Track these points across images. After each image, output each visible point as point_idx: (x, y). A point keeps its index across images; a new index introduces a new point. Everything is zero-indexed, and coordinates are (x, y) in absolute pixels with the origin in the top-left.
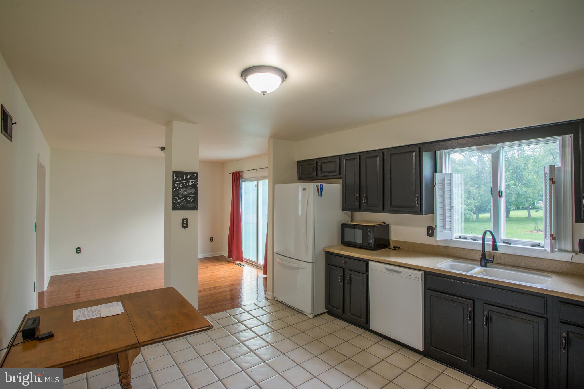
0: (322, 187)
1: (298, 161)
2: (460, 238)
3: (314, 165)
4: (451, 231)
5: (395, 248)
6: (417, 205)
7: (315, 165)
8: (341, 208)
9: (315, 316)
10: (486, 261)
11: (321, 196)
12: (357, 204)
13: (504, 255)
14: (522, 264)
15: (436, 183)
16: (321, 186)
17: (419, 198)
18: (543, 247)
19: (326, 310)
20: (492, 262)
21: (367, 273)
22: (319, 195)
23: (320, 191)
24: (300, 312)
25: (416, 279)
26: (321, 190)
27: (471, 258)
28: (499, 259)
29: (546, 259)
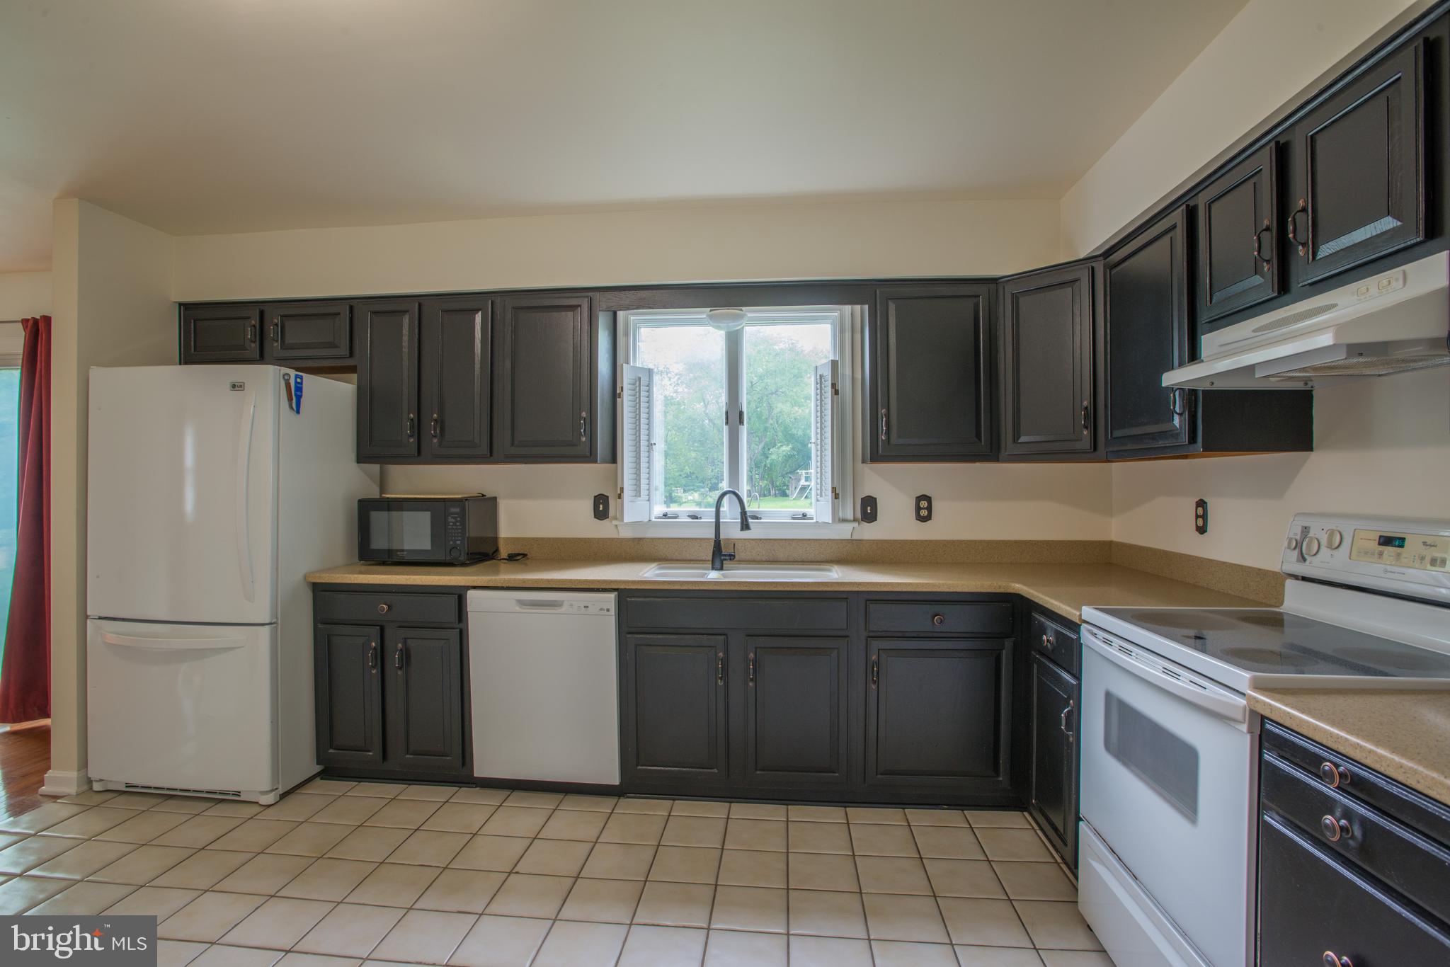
0: (301, 383)
1: (180, 304)
2: (665, 515)
3: (253, 322)
4: (649, 500)
5: (512, 558)
6: (584, 439)
7: (255, 321)
8: (353, 456)
9: (283, 796)
10: (722, 558)
11: (298, 412)
12: (412, 440)
13: (752, 542)
14: (781, 555)
15: (622, 388)
16: (299, 380)
17: (588, 421)
18: (812, 519)
19: (318, 768)
20: (732, 557)
21: (461, 625)
22: (291, 407)
23: (296, 395)
24: (223, 800)
25: (603, 612)
26: (299, 393)
27: (689, 558)
28: (742, 552)
29: (817, 540)
